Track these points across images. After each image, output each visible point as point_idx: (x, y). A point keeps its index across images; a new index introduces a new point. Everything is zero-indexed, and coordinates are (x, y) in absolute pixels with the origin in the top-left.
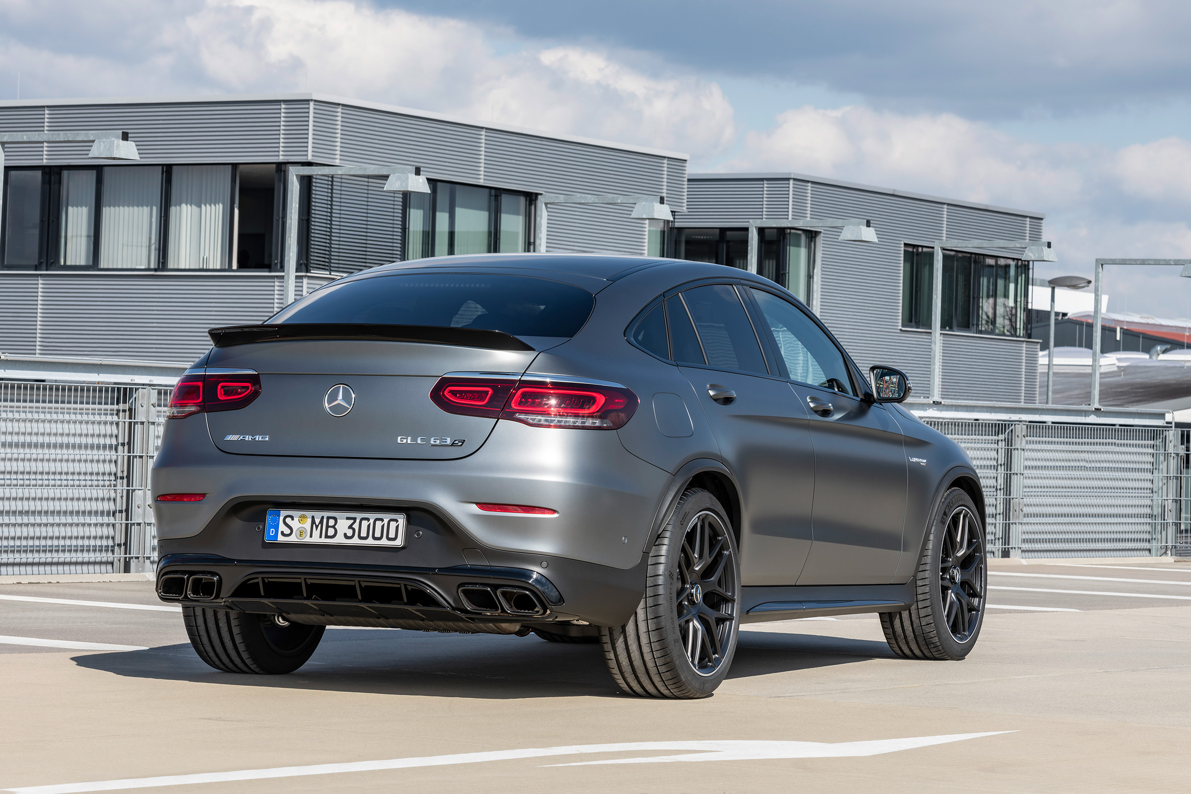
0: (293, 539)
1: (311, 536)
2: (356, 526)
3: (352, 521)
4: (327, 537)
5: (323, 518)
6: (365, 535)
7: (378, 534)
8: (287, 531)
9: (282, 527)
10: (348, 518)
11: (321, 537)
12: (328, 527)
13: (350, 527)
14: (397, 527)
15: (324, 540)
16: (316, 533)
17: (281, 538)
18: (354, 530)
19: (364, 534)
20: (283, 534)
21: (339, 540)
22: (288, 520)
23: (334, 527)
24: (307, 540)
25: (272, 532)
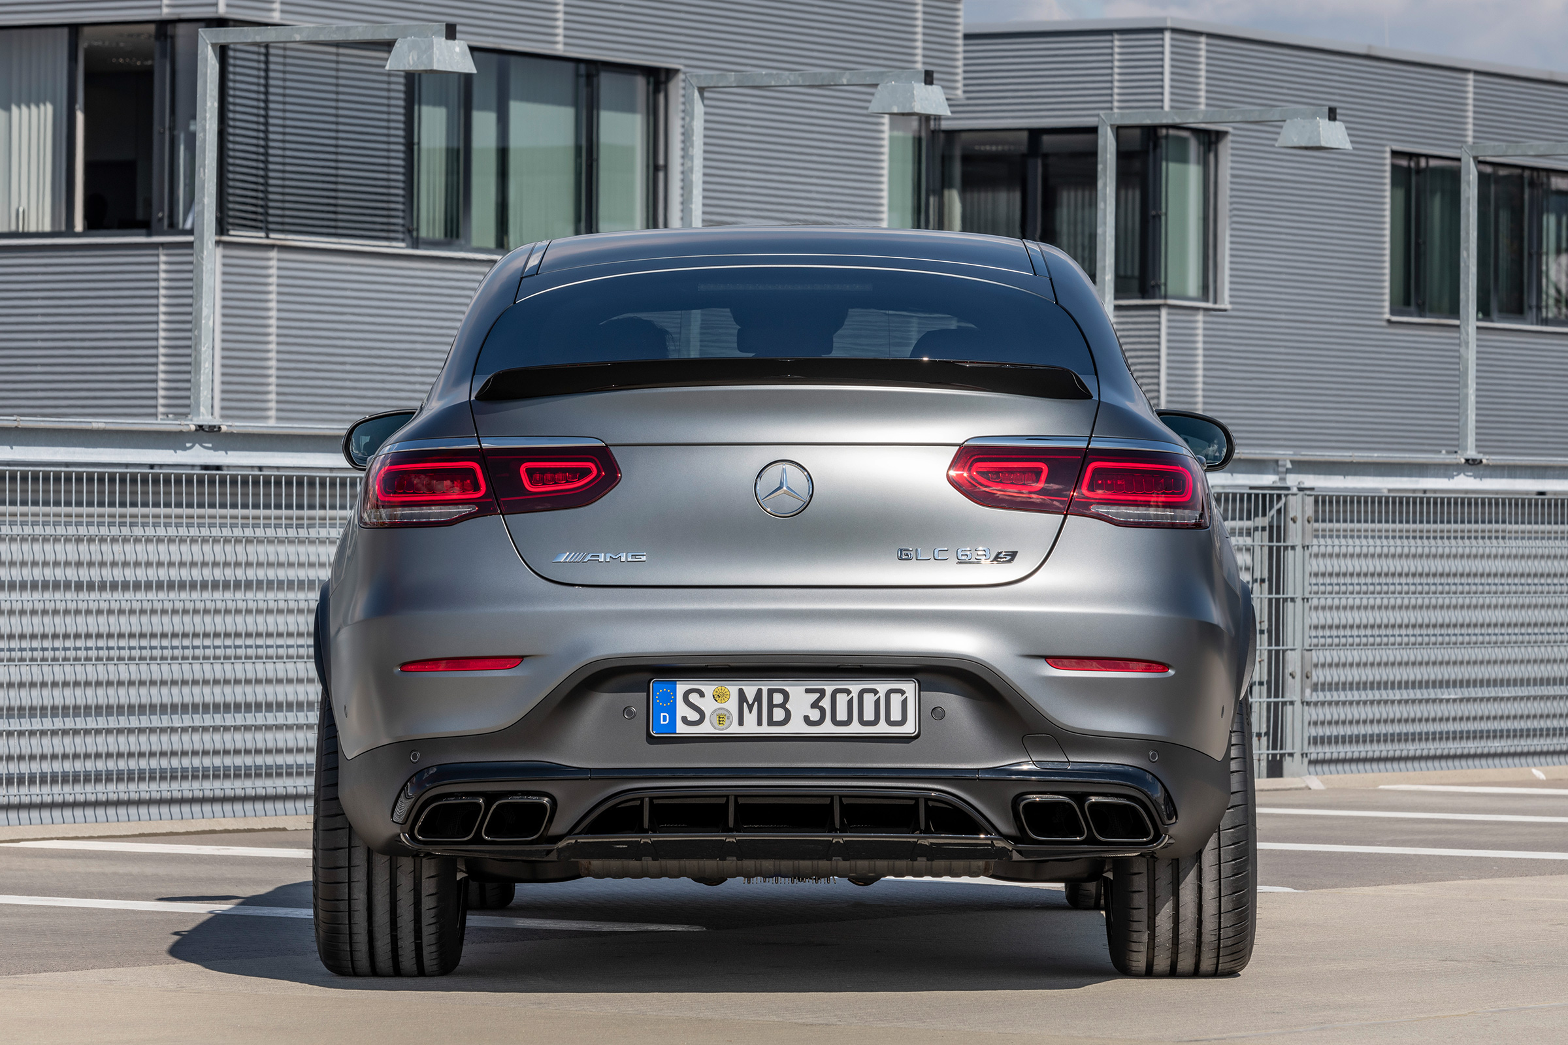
0: (706, 729)
1: (741, 723)
2: (826, 703)
3: (817, 695)
4: (771, 723)
5: (760, 691)
6: (845, 718)
7: (869, 715)
8: (693, 716)
9: (682, 710)
10: (807, 691)
11: (760, 723)
12: (771, 706)
13: (815, 705)
14: (904, 703)
15: (766, 729)
16: (750, 718)
17: (682, 729)
18: (822, 711)
19: (842, 715)
20: (685, 720)
21: (796, 726)
22: (694, 698)
23: (783, 706)
24: (734, 729)
25: (664, 719)
